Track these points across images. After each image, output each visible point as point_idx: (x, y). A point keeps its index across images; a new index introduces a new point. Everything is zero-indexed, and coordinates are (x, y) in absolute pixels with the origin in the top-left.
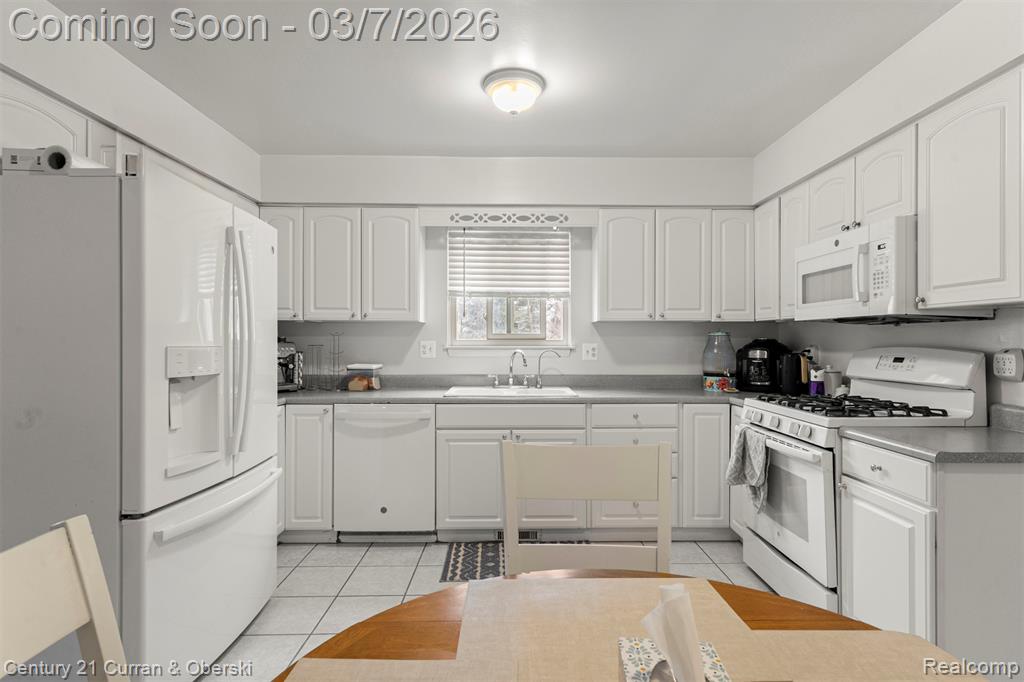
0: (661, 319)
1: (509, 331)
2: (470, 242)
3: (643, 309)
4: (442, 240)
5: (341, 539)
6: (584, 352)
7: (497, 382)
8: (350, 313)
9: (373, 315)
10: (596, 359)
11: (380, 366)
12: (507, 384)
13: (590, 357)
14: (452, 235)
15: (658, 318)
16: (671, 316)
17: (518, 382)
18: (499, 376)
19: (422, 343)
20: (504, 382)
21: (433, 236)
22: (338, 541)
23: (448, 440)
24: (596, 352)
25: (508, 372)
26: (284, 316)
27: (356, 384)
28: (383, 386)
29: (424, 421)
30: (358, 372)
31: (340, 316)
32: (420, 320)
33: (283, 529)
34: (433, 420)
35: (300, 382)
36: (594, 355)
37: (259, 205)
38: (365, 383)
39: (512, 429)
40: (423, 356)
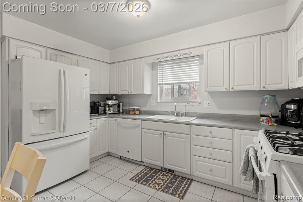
0: (232, 90)
1: (179, 96)
2: (165, 67)
3: (223, 86)
4: (157, 67)
5: (121, 158)
6: (205, 104)
7: (171, 114)
8: (127, 92)
9: (134, 92)
10: (209, 107)
11: (140, 107)
12: (174, 115)
13: (207, 106)
14: (160, 65)
15: (231, 90)
16: (237, 88)
17: (178, 114)
18: (172, 112)
19: (152, 100)
20: (173, 114)
21: (154, 66)
23: (145, 133)
24: (210, 104)
25: (174, 111)
26: (114, 93)
27: (131, 113)
28: (140, 113)
29: (138, 126)
30: (133, 109)
31: (126, 93)
32: (146, 93)
33: (107, 151)
34: (141, 126)
35: (121, 111)
36: (208, 105)
37: (110, 64)
38: (134, 112)
39: (163, 131)
40: (152, 104)
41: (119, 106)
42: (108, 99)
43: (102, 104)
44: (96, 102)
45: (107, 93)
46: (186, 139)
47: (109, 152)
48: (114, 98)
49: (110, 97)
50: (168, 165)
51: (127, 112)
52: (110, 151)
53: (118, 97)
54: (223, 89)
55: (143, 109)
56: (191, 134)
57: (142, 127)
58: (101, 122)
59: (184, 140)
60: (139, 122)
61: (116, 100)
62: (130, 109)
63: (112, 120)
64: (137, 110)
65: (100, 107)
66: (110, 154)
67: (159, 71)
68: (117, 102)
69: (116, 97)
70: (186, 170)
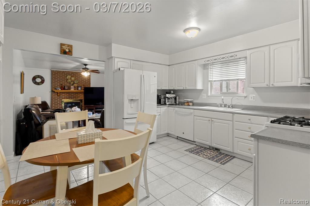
0: (272, 86)
1: (227, 91)
2: (215, 67)
3: (265, 82)
4: (208, 67)
5: (178, 138)
6: (250, 98)
7: (219, 106)
8: (183, 87)
9: (188, 88)
10: (255, 100)
11: (193, 100)
12: (222, 106)
13: (252, 99)
14: (210, 65)
16: (276, 85)
17: (225, 106)
18: (220, 104)
19: (203, 94)
20: (221, 106)
21: (205, 67)
22: (177, 138)
23: (196, 119)
24: (255, 98)
25: (222, 103)
26: (172, 88)
27: (186, 104)
28: (193, 105)
29: (192, 113)
30: (187, 101)
31: (181, 88)
32: (198, 89)
33: (167, 133)
34: (193, 114)
35: (177, 103)
36: (254, 99)
37: (169, 65)
38: (188, 104)
39: (211, 118)
40: (203, 98)
41: (175, 98)
42: (167, 93)
43: (163, 97)
44: (159, 96)
45: (167, 88)
46: (229, 124)
47: (168, 134)
48: (172, 92)
49: (169, 92)
50: (214, 144)
51: (182, 104)
52: (170, 132)
53: (175, 91)
54: (264, 85)
55: (195, 101)
56: (234, 121)
57: (195, 115)
58: (163, 110)
59: (228, 125)
60: (192, 111)
61: (174, 94)
62: (185, 101)
63: (171, 108)
64: (191, 102)
65: (162, 99)
66: (169, 135)
67: (209, 70)
68: (174, 95)
69: (173, 92)
70: (229, 148)
